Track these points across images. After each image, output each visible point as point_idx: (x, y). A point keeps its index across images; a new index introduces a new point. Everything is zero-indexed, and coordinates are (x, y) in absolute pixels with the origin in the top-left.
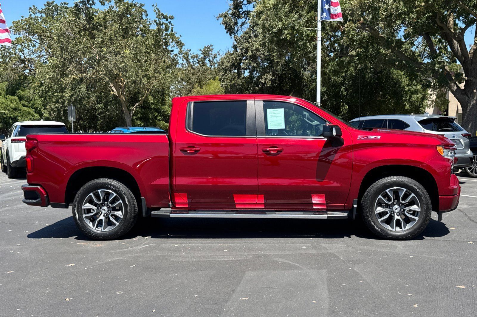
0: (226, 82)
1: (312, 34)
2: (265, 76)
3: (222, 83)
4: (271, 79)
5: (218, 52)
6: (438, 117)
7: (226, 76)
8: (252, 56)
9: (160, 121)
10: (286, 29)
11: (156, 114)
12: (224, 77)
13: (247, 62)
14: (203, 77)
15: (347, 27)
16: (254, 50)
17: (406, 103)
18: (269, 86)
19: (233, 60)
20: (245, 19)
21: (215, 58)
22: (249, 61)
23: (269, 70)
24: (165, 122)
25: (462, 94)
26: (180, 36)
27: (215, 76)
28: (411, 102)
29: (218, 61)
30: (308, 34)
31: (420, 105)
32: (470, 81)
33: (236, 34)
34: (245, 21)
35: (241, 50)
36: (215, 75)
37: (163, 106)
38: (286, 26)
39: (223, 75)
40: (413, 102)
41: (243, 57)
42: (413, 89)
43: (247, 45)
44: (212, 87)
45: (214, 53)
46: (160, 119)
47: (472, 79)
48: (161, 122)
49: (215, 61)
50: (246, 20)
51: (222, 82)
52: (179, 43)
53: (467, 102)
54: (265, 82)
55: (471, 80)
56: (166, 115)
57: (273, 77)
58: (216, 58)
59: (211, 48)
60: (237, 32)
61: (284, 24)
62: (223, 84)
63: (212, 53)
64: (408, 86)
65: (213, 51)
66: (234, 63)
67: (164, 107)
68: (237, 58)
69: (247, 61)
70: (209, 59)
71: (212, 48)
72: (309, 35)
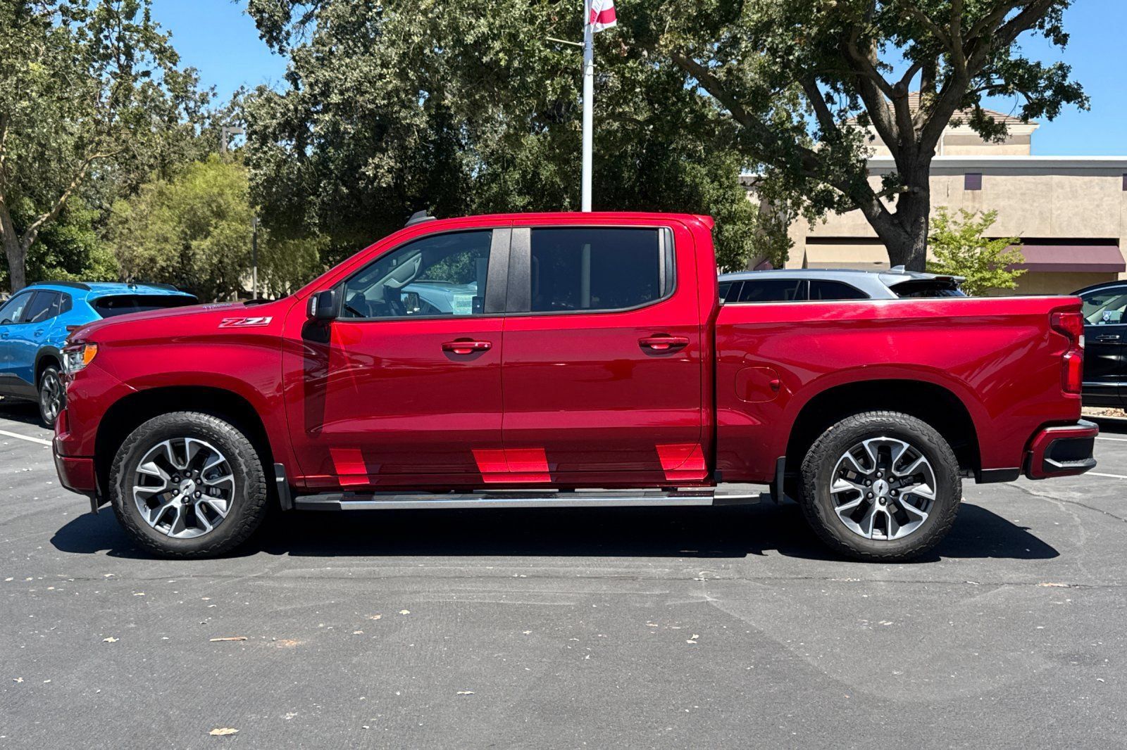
0: (265, 168)
1: (554, 57)
2: (376, 160)
3: (253, 171)
4: (393, 167)
5: (213, 89)
7: (265, 153)
8: (343, 103)
9: (51, 266)
10: (495, 37)
11: (44, 248)
12: (259, 155)
13: (327, 119)
14: (175, 153)
15: (666, 46)
16: (347, 90)
18: (384, 185)
19: (288, 110)
20: (313, 7)
21: (203, 103)
22: (334, 116)
23: (386, 143)
24: (69, 272)
25: (893, 224)
26: (167, 35)
27: (205, 152)
29: (213, 113)
30: (546, 56)
32: (912, 196)
33: (284, 44)
34: (313, 11)
35: (311, 85)
36: (207, 150)
37: (63, 226)
38: (496, 32)
39: (256, 150)
41: (316, 104)
42: (724, 211)
43: (326, 74)
44: (199, 181)
45: (200, 89)
46: (55, 263)
47: (916, 189)
48: (58, 270)
49: (203, 110)
50: (316, 8)
51: (254, 168)
52: (168, 54)
53: (904, 243)
54: (375, 176)
55: (914, 193)
56: (71, 251)
57: (396, 162)
58: (206, 105)
59: (194, 76)
60: (287, 39)
61: (490, 26)
62: (256, 175)
63: (196, 89)
64: (716, 202)
65: (197, 84)
66: (292, 119)
67: (65, 230)
68: (300, 107)
69: (327, 117)
70: (187, 106)
71: (196, 77)
72: (549, 59)
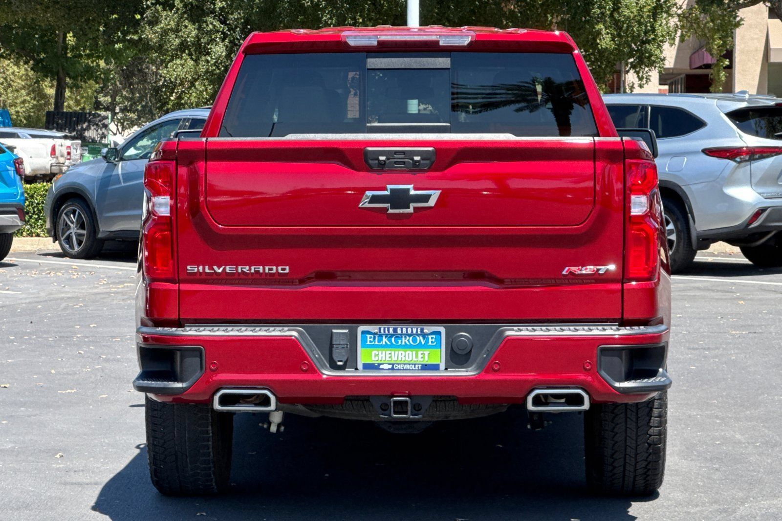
6: (772, 103)
17: (601, 26)
28: (617, 25)
31: (646, 32)
40: (623, 22)
